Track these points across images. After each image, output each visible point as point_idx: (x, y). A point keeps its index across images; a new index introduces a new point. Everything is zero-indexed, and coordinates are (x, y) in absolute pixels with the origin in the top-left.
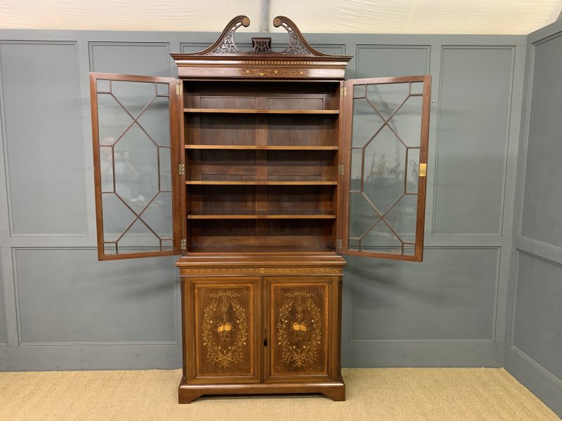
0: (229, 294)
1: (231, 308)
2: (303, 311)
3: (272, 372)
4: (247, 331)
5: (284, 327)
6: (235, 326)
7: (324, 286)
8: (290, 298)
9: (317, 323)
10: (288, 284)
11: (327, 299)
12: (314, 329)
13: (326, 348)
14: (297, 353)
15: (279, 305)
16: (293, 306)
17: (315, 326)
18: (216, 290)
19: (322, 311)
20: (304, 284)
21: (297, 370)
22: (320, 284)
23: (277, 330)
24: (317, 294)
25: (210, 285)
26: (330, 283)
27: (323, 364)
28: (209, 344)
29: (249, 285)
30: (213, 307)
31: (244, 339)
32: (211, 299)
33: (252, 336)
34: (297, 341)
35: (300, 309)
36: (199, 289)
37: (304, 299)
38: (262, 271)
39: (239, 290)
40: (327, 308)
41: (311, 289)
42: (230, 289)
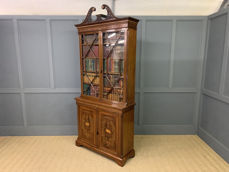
0: (88, 112)
1: (89, 117)
2: (109, 125)
3: (100, 145)
4: (93, 127)
5: (104, 129)
6: (90, 124)
7: (116, 117)
8: (105, 119)
9: (114, 131)
10: (105, 113)
11: (117, 123)
12: (113, 134)
13: (117, 143)
14: (108, 141)
15: (102, 120)
16: (106, 122)
17: (113, 132)
18: (85, 110)
19: (115, 127)
20: (110, 114)
21: (107, 148)
22: (115, 116)
23: (101, 130)
24: (114, 120)
25: (84, 108)
26: (118, 116)
27: (116, 149)
28: (84, 129)
29: (93, 110)
30: (84, 115)
31: (92, 130)
32: (84, 113)
33: (94, 130)
34: (108, 136)
35: (108, 124)
36: (81, 108)
37: (110, 121)
38: (97, 106)
39: (91, 111)
40: (117, 126)
41: (112, 117)
42: (88, 111)
